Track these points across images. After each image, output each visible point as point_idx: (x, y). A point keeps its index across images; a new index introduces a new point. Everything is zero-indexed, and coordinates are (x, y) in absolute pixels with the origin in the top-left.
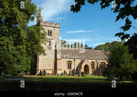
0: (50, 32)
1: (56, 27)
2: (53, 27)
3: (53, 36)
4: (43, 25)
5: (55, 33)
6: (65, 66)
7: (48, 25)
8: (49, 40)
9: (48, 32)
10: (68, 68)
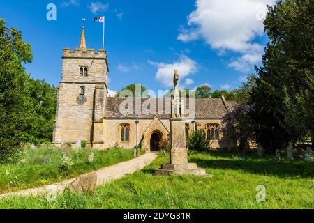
0: (85, 69)
1: (97, 59)
2: (90, 58)
3: (89, 77)
4: (70, 56)
5: (95, 70)
6: (115, 135)
7: (79, 55)
8: (81, 85)
9: (81, 68)
10: (122, 139)
